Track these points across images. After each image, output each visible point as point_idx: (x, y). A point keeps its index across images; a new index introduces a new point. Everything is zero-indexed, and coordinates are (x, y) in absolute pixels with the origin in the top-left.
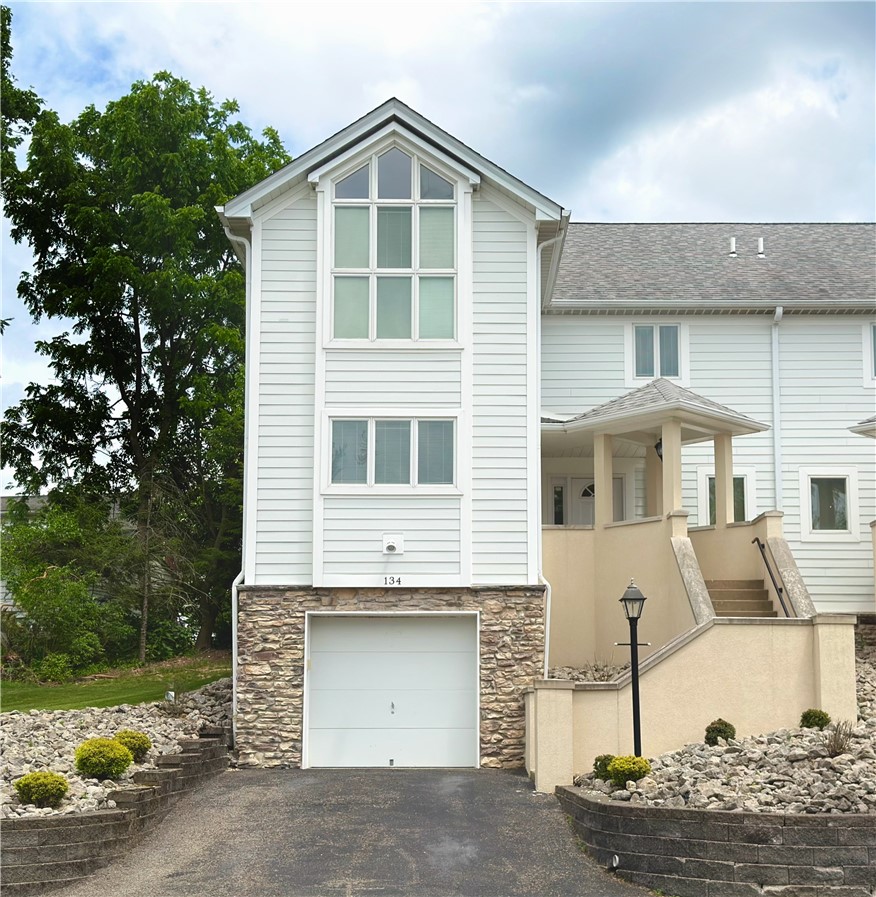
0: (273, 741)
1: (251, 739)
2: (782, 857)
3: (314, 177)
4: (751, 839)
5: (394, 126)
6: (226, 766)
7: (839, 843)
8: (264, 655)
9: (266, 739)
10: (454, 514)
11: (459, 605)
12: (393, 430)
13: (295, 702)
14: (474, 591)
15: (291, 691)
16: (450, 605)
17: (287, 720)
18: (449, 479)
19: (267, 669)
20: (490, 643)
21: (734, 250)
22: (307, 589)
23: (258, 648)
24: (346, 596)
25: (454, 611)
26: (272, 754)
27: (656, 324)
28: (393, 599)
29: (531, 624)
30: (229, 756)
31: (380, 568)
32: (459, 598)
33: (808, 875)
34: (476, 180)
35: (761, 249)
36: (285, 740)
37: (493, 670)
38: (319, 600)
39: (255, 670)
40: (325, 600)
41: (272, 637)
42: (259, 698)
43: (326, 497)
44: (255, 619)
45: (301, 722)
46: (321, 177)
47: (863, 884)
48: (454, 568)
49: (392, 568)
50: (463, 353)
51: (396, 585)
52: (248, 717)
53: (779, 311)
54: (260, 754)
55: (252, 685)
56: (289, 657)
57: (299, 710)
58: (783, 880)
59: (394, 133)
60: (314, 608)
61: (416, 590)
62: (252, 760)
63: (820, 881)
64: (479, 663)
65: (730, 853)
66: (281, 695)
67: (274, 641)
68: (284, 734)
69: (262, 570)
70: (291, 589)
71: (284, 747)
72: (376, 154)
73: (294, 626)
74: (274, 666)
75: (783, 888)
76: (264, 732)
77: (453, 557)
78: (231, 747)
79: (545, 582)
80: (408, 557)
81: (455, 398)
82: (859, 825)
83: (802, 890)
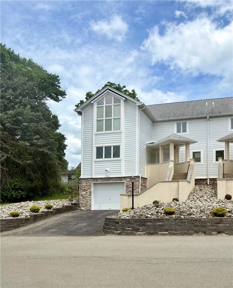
0: (86, 205)
1: (82, 205)
2: (120, 226)
3: (92, 102)
4: (116, 223)
5: (108, 91)
6: (77, 210)
7: (131, 224)
8: (84, 190)
9: (85, 205)
10: (120, 163)
11: (121, 180)
12: (108, 148)
13: (90, 198)
14: (124, 178)
15: (89, 197)
16: (120, 180)
17: (88, 202)
18: (119, 157)
19: (85, 193)
20: (127, 187)
21: (207, 105)
22: (92, 178)
23: (83, 189)
24: (99, 179)
25: (120, 181)
26: (86, 208)
27: (181, 122)
28: (108, 180)
29: (136, 183)
30: (78, 208)
31: (105, 174)
32: (121, 179)
33: (124, 229)
34: (125, 99)
35: (213, 104)
36: (88, 205)
37: (128, 192)
38: (94, 180)
39: (83, 193)
40: (96, 180)
41: (86, 187)
42: (83, 198)
43: (95, 161)
44: (83, 184)
45: (91, 202)
46: (94, 102)
47: (135, 231)
48: (120, 173)
49: (108, 174)
50: (122, 133)
51: (108, 177)
52: (81, 201)
53: (208, 117)
54: (84, 208)
55: (82, 196)
56: (89, 191)
57: (91, 200)
58: (120, 230)
59: (108, 92)
60: (93, 182)
61: (113, 178)
62: (82, 209)
63: (126, 230)
64: (125, 191)
65: (113, 226)
66: (88, 197)
67: (86, 188)
68: (88, 204)
69: (84, 175)
70: (89, 178)
71: (88, 206)
72: (105, 96)
73: (90, 185)
74: (86, 192)
75: (119, 232)
76: (84, 204)
77: (120, 171)
78: (79, 207)
79: (139, 175)
80: (111, 172)
81: (120, 141)
82: (136, 220)
83: (123, 232)
